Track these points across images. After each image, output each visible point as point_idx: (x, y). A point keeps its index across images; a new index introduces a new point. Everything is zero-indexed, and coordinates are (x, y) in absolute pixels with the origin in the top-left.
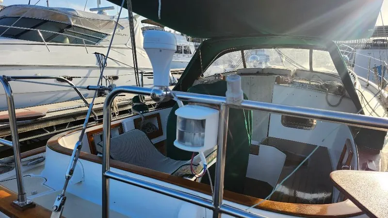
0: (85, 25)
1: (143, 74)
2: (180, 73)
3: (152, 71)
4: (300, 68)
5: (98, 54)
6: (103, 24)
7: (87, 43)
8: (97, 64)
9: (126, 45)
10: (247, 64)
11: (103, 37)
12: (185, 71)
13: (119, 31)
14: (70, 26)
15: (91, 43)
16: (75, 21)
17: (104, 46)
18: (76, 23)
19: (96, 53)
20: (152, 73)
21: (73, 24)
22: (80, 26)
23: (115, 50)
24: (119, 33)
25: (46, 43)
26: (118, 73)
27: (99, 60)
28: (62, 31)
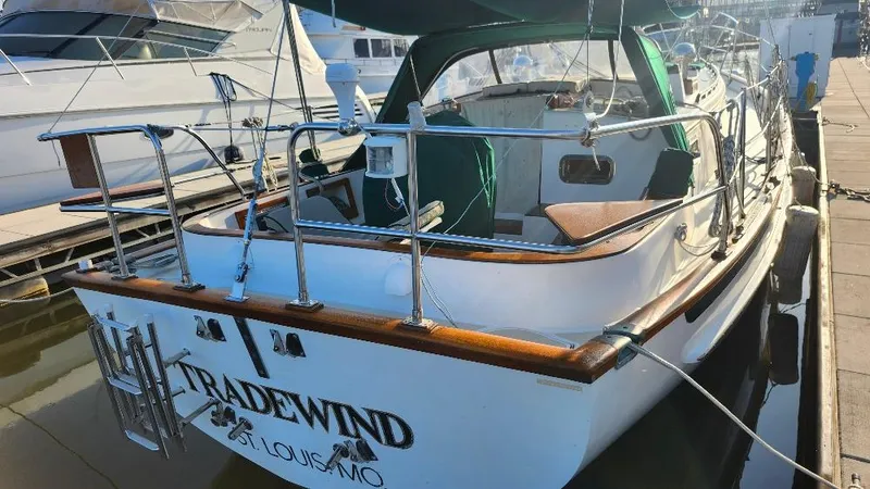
0: (183, 18)
1: (313, 111)
2: (379, 104)
3: (335, 103)
4: (597, 76)
5: (217, 75)
6: (218, 10)
7: (192, 54)
8: (217, 97)
9: (269, 50)
10: (501, 75)
11: (223, 38)
12: (387, 99)
13: (253, 22)
14: (153, 22)
15: (198, 54)
16: (162, 10)
17: (225, 56)
18: (165, 14)
19: (212, 74)
20: (336, 106)
21: (159, 17)
22: (173, 20)
23: (248, 63)
24: (252, 27)
25: (115, 62)
26: (252, 112)
27: (220, 89)
28: (140, 35)
